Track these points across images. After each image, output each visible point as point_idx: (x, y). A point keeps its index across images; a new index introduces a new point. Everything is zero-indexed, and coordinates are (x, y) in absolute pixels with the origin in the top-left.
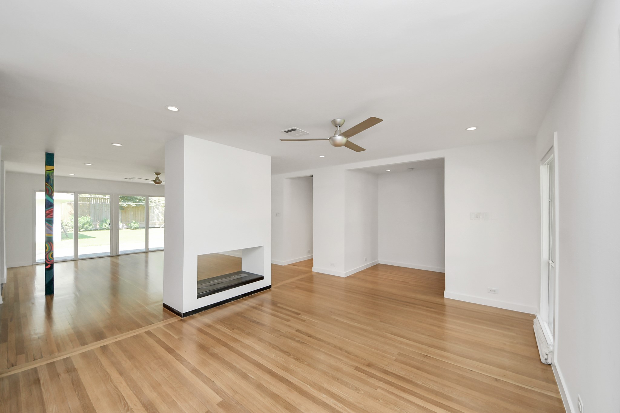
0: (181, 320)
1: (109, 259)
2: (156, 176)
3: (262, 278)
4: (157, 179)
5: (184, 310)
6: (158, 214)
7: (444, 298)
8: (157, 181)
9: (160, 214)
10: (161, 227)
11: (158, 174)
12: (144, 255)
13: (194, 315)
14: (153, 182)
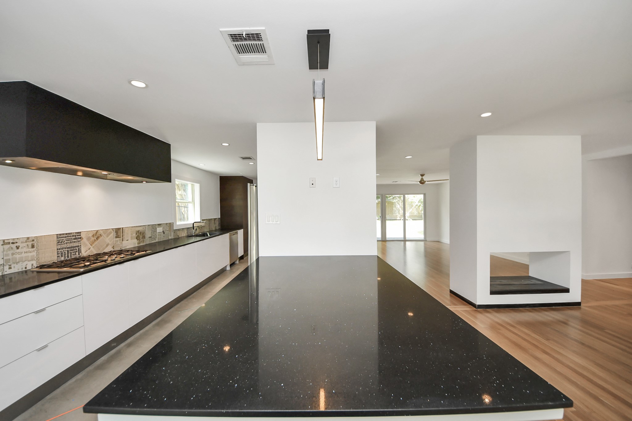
0: (476, 310)
2: (421, 177)
6: (399, 209)
9: (400, 209)
10: (402, 220)
12: (403, 243)
13: (488, 310)
14: (419, 183)
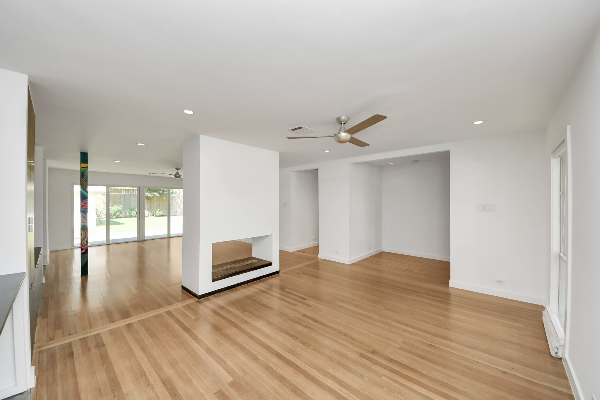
1: (136, 243)
3: (270, 264)
4: (177, 173)
5: (201, 292)
7: (449, 287)
8: (177, 175)
11: (177, 169)
